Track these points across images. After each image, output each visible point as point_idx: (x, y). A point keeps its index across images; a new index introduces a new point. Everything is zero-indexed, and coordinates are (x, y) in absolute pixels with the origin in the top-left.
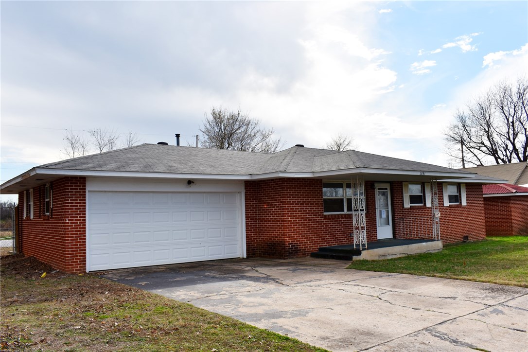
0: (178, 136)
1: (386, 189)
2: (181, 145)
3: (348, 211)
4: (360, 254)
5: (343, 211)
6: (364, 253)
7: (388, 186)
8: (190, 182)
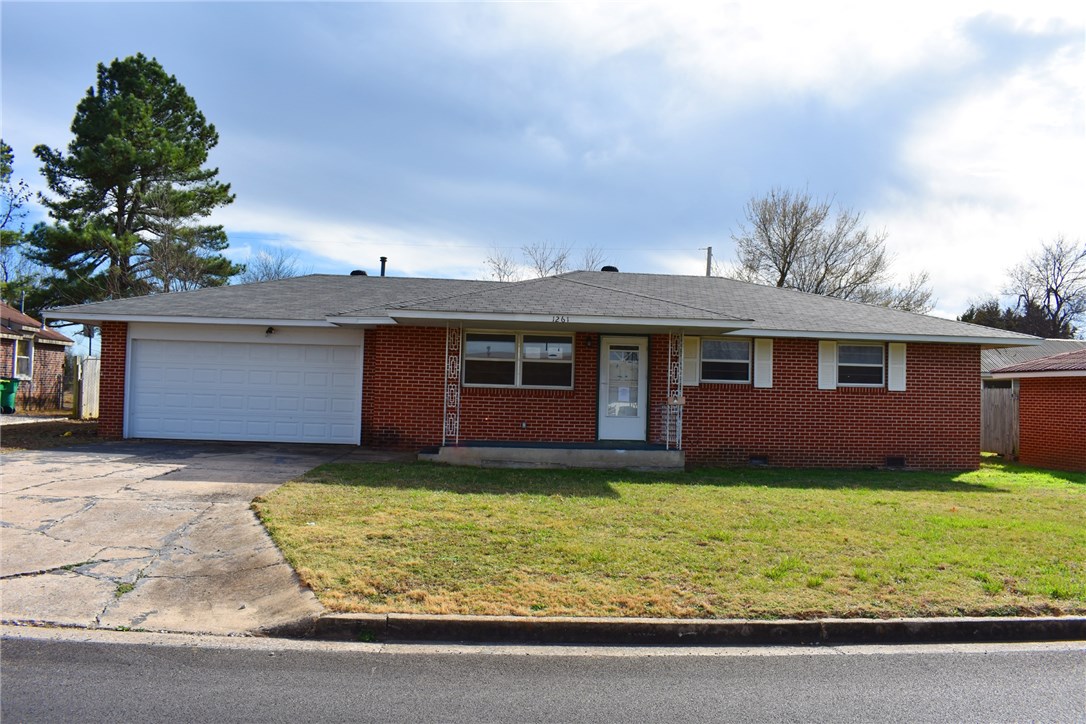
0: (383, 260)
1: (637, 348)
2: (386, 275)
3: (523, 383)
4: (436, 451)
5: (513, 383)
6: (442, 451)
7: (643, 343)
8: (270, 330)
